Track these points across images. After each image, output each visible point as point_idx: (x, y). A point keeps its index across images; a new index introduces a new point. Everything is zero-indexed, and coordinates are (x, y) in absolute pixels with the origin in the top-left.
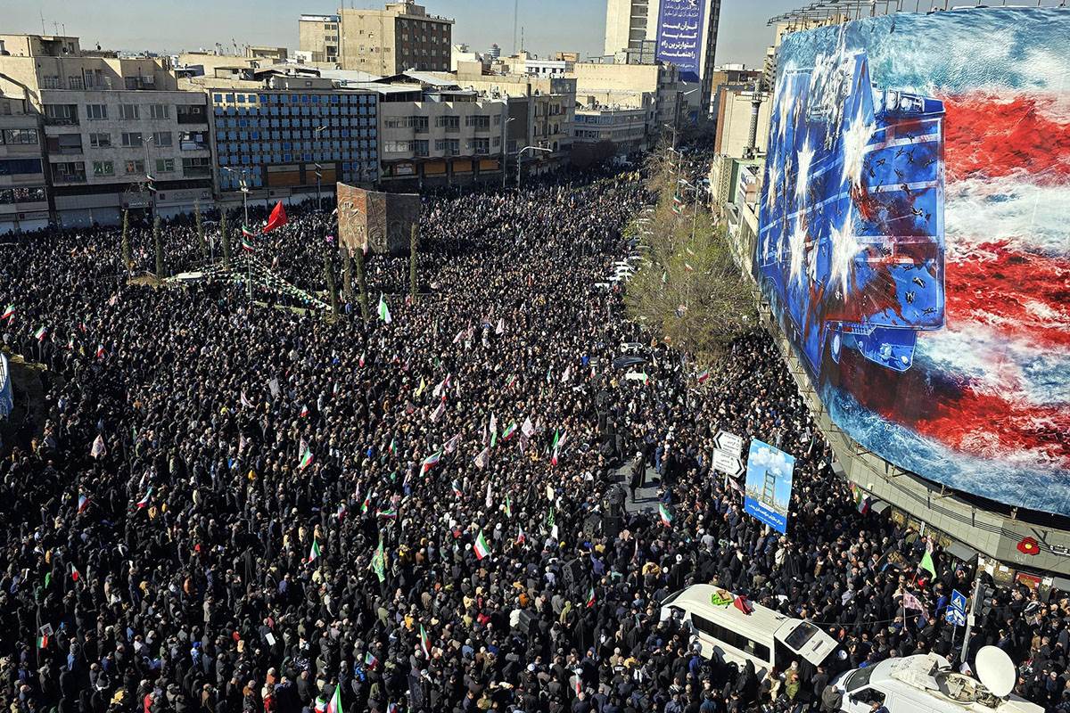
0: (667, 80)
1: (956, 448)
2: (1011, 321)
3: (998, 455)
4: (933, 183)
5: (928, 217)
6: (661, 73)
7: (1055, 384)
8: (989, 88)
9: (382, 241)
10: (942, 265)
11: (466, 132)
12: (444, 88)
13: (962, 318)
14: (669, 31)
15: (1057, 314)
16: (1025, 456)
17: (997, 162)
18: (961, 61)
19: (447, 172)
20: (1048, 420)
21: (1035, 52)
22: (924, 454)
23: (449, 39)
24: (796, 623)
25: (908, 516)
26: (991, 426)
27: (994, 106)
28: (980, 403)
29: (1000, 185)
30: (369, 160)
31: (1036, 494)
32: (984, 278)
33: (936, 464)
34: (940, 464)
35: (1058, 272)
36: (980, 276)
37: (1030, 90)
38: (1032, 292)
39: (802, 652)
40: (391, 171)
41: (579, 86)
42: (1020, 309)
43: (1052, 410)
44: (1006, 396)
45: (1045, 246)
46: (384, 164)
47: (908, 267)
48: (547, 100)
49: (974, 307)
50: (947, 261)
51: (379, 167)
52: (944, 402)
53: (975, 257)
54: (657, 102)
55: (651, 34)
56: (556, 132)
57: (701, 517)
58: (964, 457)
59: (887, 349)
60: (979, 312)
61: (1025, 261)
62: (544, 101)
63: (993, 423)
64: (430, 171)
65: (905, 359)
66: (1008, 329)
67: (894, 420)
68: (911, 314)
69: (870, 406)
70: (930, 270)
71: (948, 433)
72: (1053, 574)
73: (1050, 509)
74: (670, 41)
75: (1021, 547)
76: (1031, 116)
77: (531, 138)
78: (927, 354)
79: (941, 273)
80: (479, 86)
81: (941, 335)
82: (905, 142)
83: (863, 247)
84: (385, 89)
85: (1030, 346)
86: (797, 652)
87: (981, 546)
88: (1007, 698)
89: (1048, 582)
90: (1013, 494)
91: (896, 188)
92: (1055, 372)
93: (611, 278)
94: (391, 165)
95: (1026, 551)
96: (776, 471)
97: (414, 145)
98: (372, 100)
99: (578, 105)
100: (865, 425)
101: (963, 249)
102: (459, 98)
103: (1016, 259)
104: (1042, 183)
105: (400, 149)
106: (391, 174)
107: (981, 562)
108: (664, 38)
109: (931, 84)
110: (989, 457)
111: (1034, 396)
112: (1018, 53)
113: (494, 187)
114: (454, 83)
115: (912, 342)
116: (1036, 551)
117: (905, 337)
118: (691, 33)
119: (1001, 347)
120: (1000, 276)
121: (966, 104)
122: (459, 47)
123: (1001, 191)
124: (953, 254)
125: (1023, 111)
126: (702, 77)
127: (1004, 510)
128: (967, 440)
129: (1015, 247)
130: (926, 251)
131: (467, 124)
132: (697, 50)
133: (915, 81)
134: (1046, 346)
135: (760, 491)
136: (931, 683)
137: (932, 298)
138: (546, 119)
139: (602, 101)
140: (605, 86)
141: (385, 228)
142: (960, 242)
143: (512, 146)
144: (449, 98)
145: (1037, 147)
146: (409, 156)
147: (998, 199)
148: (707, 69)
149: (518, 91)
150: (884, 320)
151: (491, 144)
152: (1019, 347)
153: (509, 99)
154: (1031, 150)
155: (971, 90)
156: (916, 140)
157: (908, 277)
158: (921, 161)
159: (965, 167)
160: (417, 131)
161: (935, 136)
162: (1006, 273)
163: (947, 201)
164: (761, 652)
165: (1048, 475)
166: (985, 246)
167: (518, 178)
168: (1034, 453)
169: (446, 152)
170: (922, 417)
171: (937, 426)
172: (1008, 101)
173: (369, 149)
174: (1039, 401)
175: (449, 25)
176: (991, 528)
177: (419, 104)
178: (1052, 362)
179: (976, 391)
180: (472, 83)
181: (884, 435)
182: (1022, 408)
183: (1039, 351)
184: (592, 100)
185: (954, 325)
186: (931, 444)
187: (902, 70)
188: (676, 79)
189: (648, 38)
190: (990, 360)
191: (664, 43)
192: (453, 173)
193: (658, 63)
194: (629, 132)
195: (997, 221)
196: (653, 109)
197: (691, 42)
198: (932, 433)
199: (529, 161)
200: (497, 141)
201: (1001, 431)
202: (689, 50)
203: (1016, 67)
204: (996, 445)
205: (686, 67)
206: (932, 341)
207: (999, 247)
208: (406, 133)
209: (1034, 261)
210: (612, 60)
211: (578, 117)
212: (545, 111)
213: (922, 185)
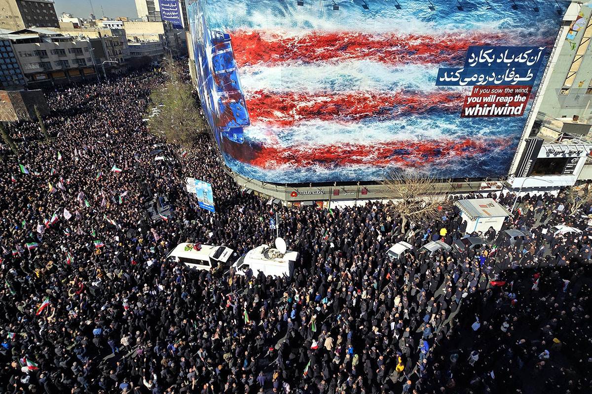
0: (168, 28)
1: (264, 168)
2: (271, 120)
3: (277, 167)
4: (234, 69)
5: (236, 82)
6: (165, 26)
7: (288, 140)
8: (244, 28)
9: (26, 115)
10: (244, 101)
11: (70, 57)
12: (53, 35)
13: (255, 120)
14: (165, 7)
15: (284, 115)
16: (285, 166)
17: (253, 59)
18: (231, 17)
19: (66, 76)
20: (289, 152)
21: (255, 12)
22: (255, 172)
23: (54, 11)
24: (217, 248)
25: (259, 193)
26: (273, 158)
27: (246, 35)
28: (268, 151)
29: (256, 67)
30: (16, 74)
31: (291, 178)
32: (259, 105)
33: (260, 175)
34: (261, 174)
35: (281, 99)
36: (257, 104)
37: (257, 28)
38: (274, 108)
39: (220, 259)
40: (33, 78)
41: (127, 32)
42: (272, 114)
43: (289, 149)
44: (275, 147)
45: (275, 91)
46: (27, 75)
47: (234, 103)
48: (111, 39)
49: (258, 116)
50: (246, 100)
51: (24, 77)
52: (256, 152)
53: (254, 97)
54: (166, 38)
55: (158, 9)
56: (120, 54)
57: (185, 214)
58: (267, 170)
59: (235, 135)
60: (260, 118)
61: (270, 97)
62: (110, 40)
63: (273, 157)
64: (56, 77)
65: (242, 139)
66: (270, 122)
67: (243, 162)
68: (240, 121)
69: (236, 158)
70: (241, 104)
71: (260, 163)
72: (303, 201)
73: (296, 182)
74: (167, 11)
75: (292, 195)
76: (259, 39)
77: (108, 56)
78: (247, 136)
79: (245, 105)
80: (73, 34)
81: (250, 128)
82: (221, 52)
83: (219, 97)
84: (15, 37)
85: (278, 127)
86: (217, 260)
87: (281, 198)
88: (286, 253)
89: (302, 203)
90: (284, 179)
91: (223, 71)
92: (288, 136)
93: (150, 116)
94: (32, 75)
95: (293, 196)
96: (206, 190)
97: (42, 65)
98: (7, 43)
99: (129, 41)
100: (236, 165)
101: (250, 94)
102: (63, 40)
103: (267, 96)
104: (269, 66)
105: (34, 67)
106: (33, 80)
107: (282, 202)
108: (164, 10)
109: (224, 27)
110: (274, 169)
111: (283, 145)
112: (249, 13)
113: (93, 81)
114: (58, 33)
115: (242, 132)
116: (296, 195)
117: (239, 130)
118: (174, 8)
119: (270, 129)
120: (263, 103)
121: (236, 35)
122: (68, 15)
123: (256, 70)
124: (247, 97)
125: (256, 37)
126: (184, 27)
127: (283, 185)
128: (267, 164)
129: (266, 92)
130: (238, 97)
131: (70, 52)
132: (179, 15)
133: (219, 26)
134: (283, 127)
135: (203, 199)
136: (262, 256)
137: (244, 115)
138: (113, 47)
139: (142, 39)
140: (141, 32)
141: (25, 108)
142: (248, 92)
143: (98, 61)
144: (57, 40)
145: (264, 52)
146: (41, 70)
147: (256, 73)
148: (185, 23)
149: (94, 36)
150: (232, 125)
151: (86, 61)
152: (275, 128)
153: (90, 39)
154: (261, 53)
155: (237, 29)
156: (225, 51)
157: (235, 107)
158: (228, 59)
159: (243, 61)
160: (41, 58)
161: (230, 49)
162: (265, 102)
163: (240, 76)
164: (206, 263)
165: (293, 171)
166: (256, 92)
167: (105, 75)
168: (288, 164)
169: (63, 67)
170: (252, 159)
171: (257, 161)
172: (250, 33)
173: (14, 69)
174: (285, 147)
175: (52, 4)
176: (282, 192)
177: (38, 44)
178: (286, 132)
179: (266, 146)
180: (69, 33)
181: (242, 168)
182: (281, 150)
183: (281, 129)
184: (136, 38)
185: (253, 124)
186: (257, 168)
187: (213, 21)
188: (172, 28)
189: (156, 10)
190: (268, 135)
191: (164, 12)
192: (70, 76)
193: (163, 21)
194: (156, 51)
195: (258, 82)
196: (165, 41)
197: (176, 12)
198: (256, 164)
199: (109, 68)
200: (90, 60)
201: (276, 159)
202: (176, 15)
203: (250, 19)
204: (275, 164)
205: (176, 23)
206: (248, 131)
207: (261, 92)
208: (35, 59)
209: (273, 96)
210: (141, 20)
211: (130, 46)
212: (111, 44)
213: (231, 70)
